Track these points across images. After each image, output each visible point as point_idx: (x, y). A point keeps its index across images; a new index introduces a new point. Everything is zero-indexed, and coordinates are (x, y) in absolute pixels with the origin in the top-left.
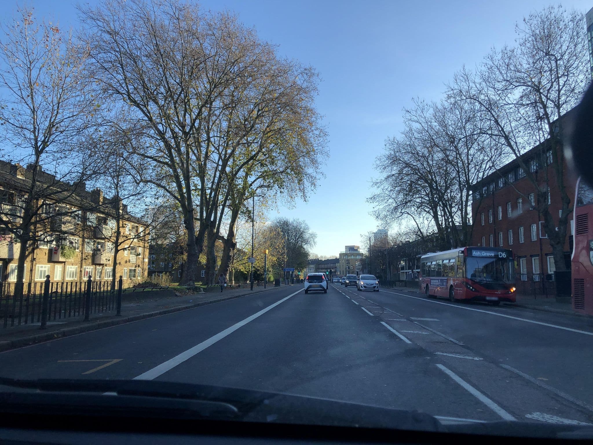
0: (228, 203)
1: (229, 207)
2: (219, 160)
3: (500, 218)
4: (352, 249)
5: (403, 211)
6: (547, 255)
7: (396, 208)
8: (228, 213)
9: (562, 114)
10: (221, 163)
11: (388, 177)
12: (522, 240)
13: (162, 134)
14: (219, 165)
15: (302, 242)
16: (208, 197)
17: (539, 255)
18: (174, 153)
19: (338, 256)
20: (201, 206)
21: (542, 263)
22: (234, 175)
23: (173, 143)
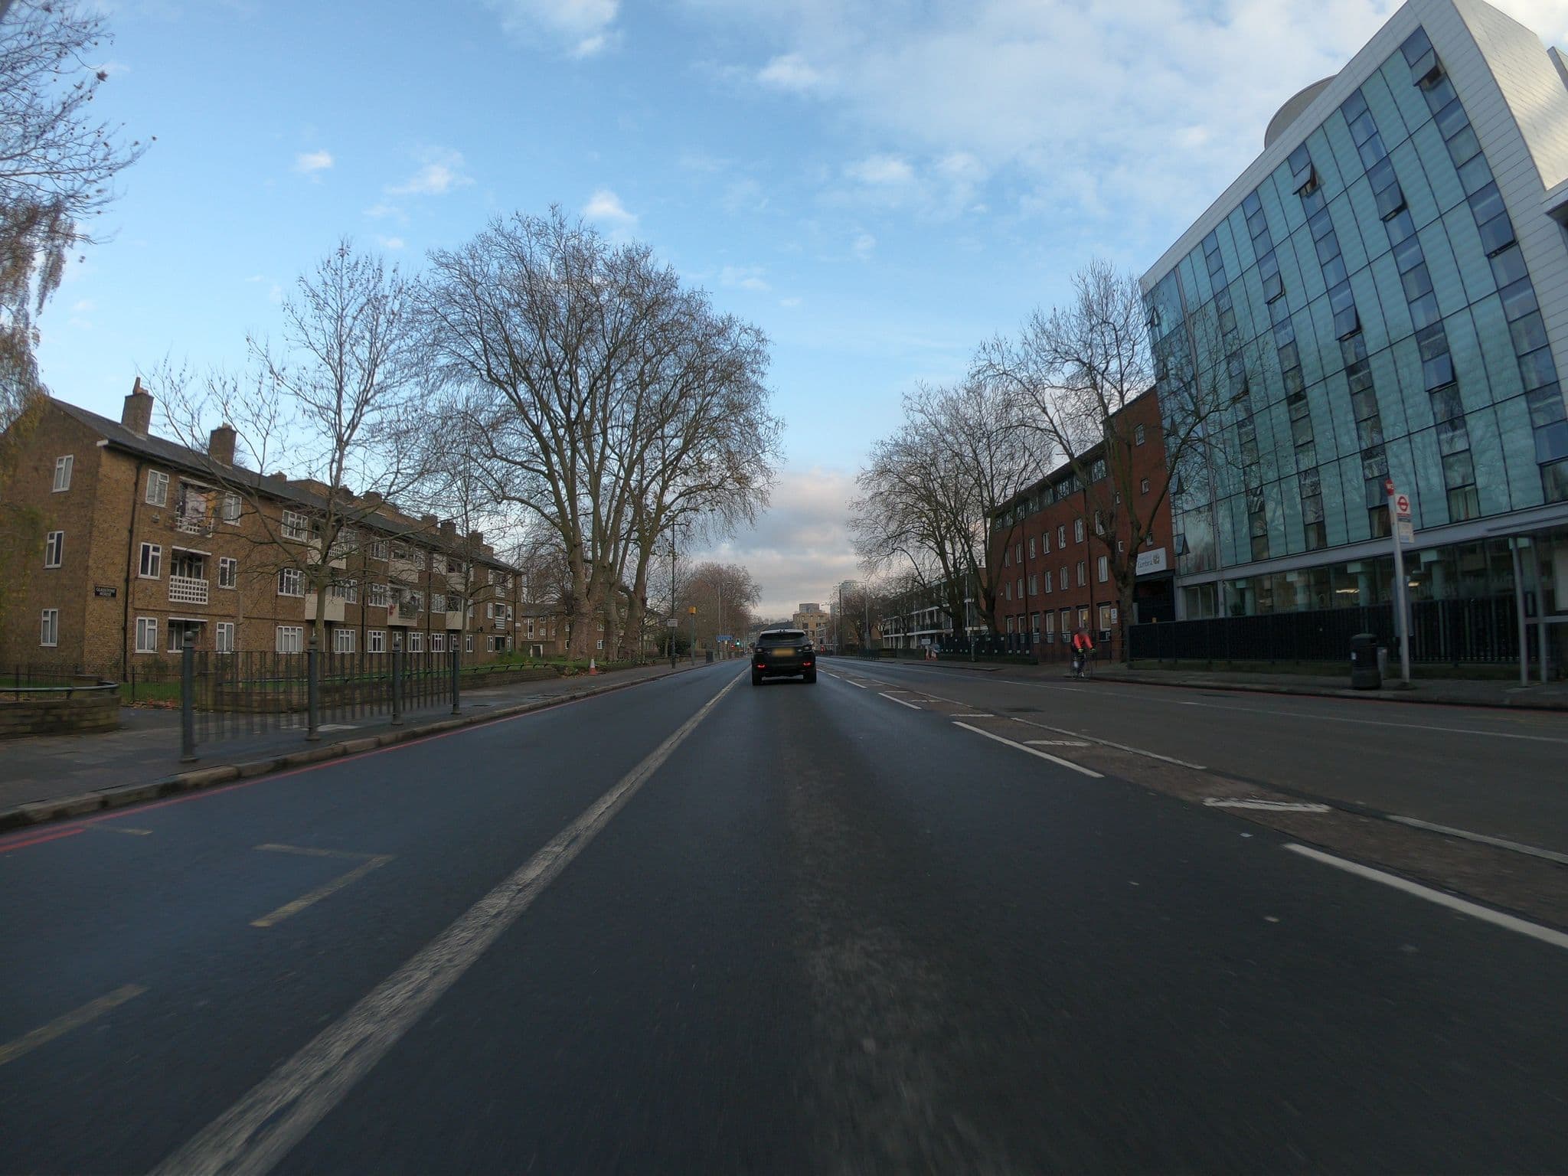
0: (635, 535)
1: (635, 542)
2: (619, 471)
3: (1033, 556)
4: (809, 609)
5: (895, 546)
6: (1099, 605)
7: (886, 541)
8: (634, 551)
9: (1126, 403)
10: (622, 474)
11: (875, 495)
12: (1064, 586)
13: (536, 430)
14: (621, 478)
15: (741, 598)
16: (604, 524)
17: (1088, 606)
18: (555, 458)
19: (791, 618)
20: (593, 540)
21: (1092, 617)
22: (643, 491)
23: (552, 444)
